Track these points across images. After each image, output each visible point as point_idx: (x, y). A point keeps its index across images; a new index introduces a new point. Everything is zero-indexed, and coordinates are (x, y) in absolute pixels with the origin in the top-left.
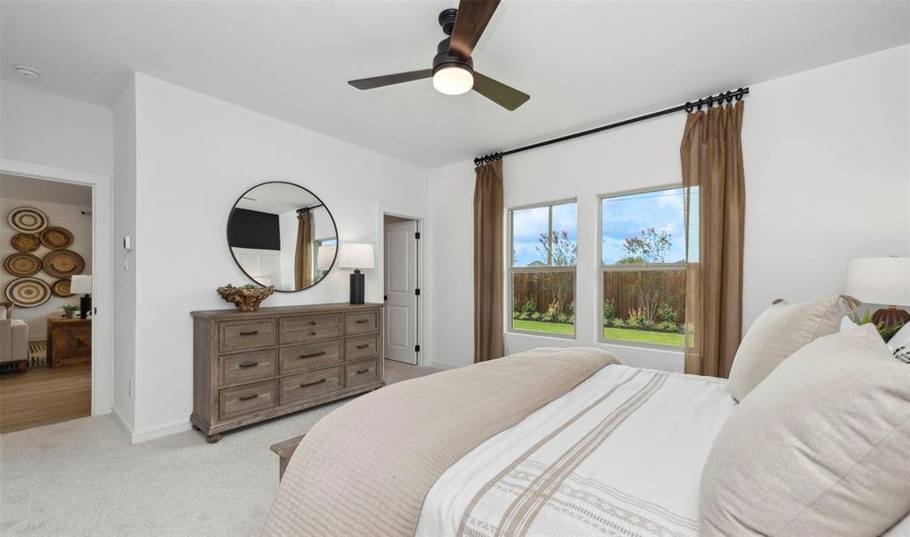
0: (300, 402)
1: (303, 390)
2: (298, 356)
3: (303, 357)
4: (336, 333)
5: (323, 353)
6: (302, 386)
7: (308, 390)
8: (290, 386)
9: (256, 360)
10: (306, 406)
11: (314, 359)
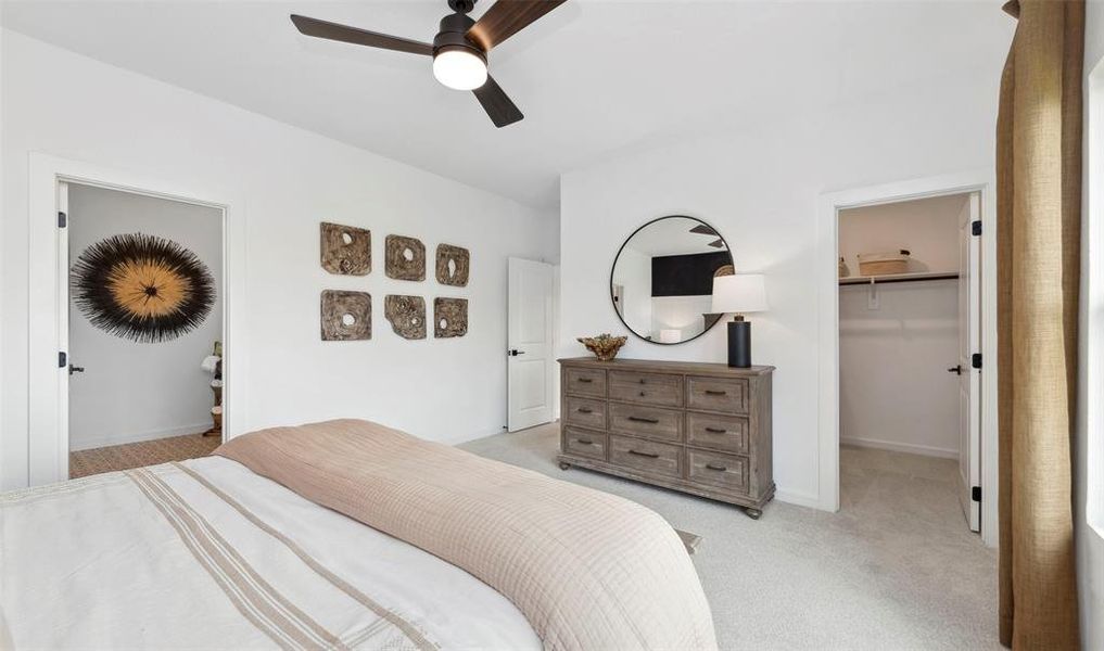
0: (628, 469)
1: (632, 457)
2: (628, 416)
3: (632, 419)
4: (674, 401)
5: (655, 422)
6: (632, 452)
7: (640, 460)
8: (621, 446)
9: (591, 408)
10: (634, 477)
11: (646, 426)
